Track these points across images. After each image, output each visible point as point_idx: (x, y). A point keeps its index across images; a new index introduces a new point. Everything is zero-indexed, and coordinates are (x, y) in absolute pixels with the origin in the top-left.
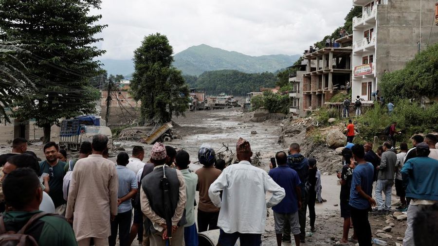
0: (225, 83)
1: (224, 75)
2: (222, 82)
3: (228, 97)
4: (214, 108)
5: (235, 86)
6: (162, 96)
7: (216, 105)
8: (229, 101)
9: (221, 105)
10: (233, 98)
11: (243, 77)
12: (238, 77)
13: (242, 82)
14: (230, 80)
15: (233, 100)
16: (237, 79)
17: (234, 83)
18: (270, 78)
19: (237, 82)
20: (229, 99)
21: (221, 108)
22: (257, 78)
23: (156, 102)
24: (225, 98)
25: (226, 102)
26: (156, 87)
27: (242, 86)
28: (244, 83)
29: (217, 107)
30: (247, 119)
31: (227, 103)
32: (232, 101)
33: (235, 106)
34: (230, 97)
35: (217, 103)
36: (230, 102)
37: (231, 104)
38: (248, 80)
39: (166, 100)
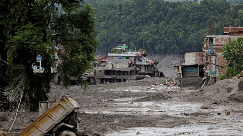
0: (116, 25)
1: (115, 8)
2: (110, 22)
3: (134, 54)
4: (102, 81)
5: (140, 31)
6: (27, 33)
7: (107, 72)
8: (138, 63)
9: (119, 72)
10: (145, 56)
11: (158, 10)
12: (146, 11)
13: (157, 22)
14: (128, 17)
15: (146, 61)
16: (144, 16)
17: (137, 24)
18: (223, 13)
19: (145, 21)
20: (138, 58)
21: (119, 80)
22: (191, 12)
23: (14, 48)
24: (128, 57)
25: (130, 65)
26: (12, 11)
27: (157, 31)
28: (161, 25)
29: (109, 77)
30: (218, 95)
31: (132, 68)
32: (144, 63)
33: (152, 75)
34: (139, 53)
35: (110, 68)
36: (140, 66)
37: (143, 70)
38: (171, 18)
39: (39, 43)
